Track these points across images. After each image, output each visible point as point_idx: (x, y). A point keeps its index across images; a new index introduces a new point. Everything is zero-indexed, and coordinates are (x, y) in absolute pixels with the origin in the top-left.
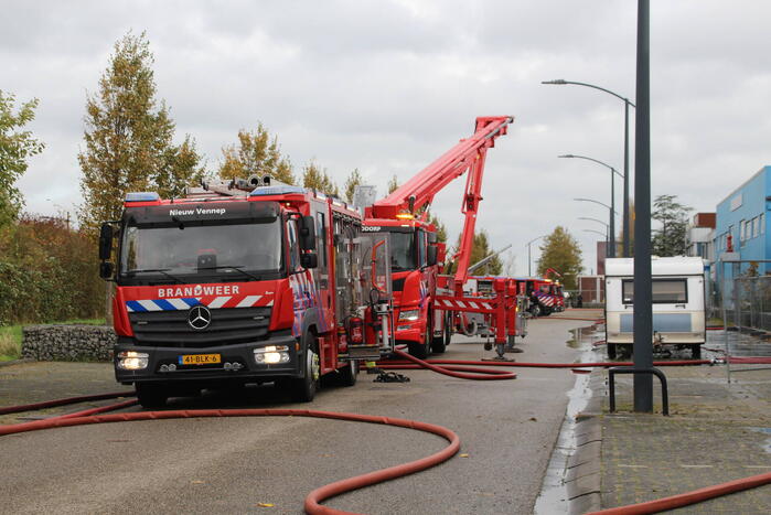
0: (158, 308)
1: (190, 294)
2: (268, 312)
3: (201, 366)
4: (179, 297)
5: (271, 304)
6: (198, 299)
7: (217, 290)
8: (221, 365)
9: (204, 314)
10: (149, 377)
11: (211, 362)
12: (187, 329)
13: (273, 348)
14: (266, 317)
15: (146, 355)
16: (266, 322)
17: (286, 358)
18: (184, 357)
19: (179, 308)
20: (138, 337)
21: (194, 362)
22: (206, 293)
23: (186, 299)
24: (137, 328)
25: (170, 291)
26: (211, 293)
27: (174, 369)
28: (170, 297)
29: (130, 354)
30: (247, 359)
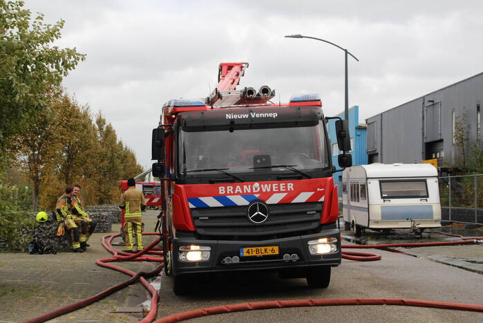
0: (219, 204)
1: (249, 191)
2: (319, 207)
3: (260, 258)
4: (238, 193)
5: (322, 199)
6: (257, 196)
7: (274, 188)
8: (280, 256)
9: (263, 209)
10: (211, 269)
11: (270, 253)
12: (248, 224)
13: (325, 240)
14: (317, 212)
15: (209, 248)
16: (317, 216)
17: (334, 248)
18: (245, 250)
19: (239, 204)
20: (200, 231)
21: (254, 254)
22: (264, 190)
23: (245, 195)
24: (198, 223)
25: (230, 189)
26: (269, 190)
27: (238, 261)
28: (230, 194)
29: (193, 247)
30: (303, 250)
